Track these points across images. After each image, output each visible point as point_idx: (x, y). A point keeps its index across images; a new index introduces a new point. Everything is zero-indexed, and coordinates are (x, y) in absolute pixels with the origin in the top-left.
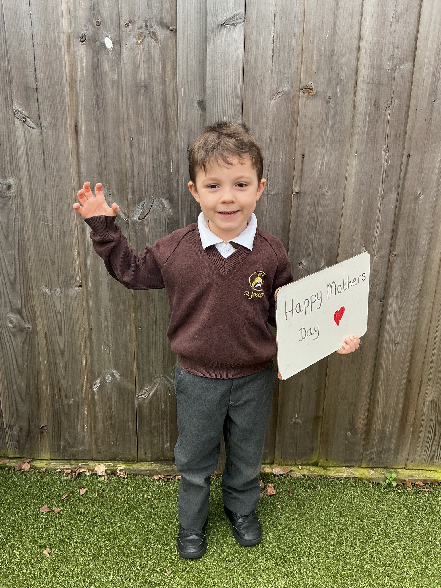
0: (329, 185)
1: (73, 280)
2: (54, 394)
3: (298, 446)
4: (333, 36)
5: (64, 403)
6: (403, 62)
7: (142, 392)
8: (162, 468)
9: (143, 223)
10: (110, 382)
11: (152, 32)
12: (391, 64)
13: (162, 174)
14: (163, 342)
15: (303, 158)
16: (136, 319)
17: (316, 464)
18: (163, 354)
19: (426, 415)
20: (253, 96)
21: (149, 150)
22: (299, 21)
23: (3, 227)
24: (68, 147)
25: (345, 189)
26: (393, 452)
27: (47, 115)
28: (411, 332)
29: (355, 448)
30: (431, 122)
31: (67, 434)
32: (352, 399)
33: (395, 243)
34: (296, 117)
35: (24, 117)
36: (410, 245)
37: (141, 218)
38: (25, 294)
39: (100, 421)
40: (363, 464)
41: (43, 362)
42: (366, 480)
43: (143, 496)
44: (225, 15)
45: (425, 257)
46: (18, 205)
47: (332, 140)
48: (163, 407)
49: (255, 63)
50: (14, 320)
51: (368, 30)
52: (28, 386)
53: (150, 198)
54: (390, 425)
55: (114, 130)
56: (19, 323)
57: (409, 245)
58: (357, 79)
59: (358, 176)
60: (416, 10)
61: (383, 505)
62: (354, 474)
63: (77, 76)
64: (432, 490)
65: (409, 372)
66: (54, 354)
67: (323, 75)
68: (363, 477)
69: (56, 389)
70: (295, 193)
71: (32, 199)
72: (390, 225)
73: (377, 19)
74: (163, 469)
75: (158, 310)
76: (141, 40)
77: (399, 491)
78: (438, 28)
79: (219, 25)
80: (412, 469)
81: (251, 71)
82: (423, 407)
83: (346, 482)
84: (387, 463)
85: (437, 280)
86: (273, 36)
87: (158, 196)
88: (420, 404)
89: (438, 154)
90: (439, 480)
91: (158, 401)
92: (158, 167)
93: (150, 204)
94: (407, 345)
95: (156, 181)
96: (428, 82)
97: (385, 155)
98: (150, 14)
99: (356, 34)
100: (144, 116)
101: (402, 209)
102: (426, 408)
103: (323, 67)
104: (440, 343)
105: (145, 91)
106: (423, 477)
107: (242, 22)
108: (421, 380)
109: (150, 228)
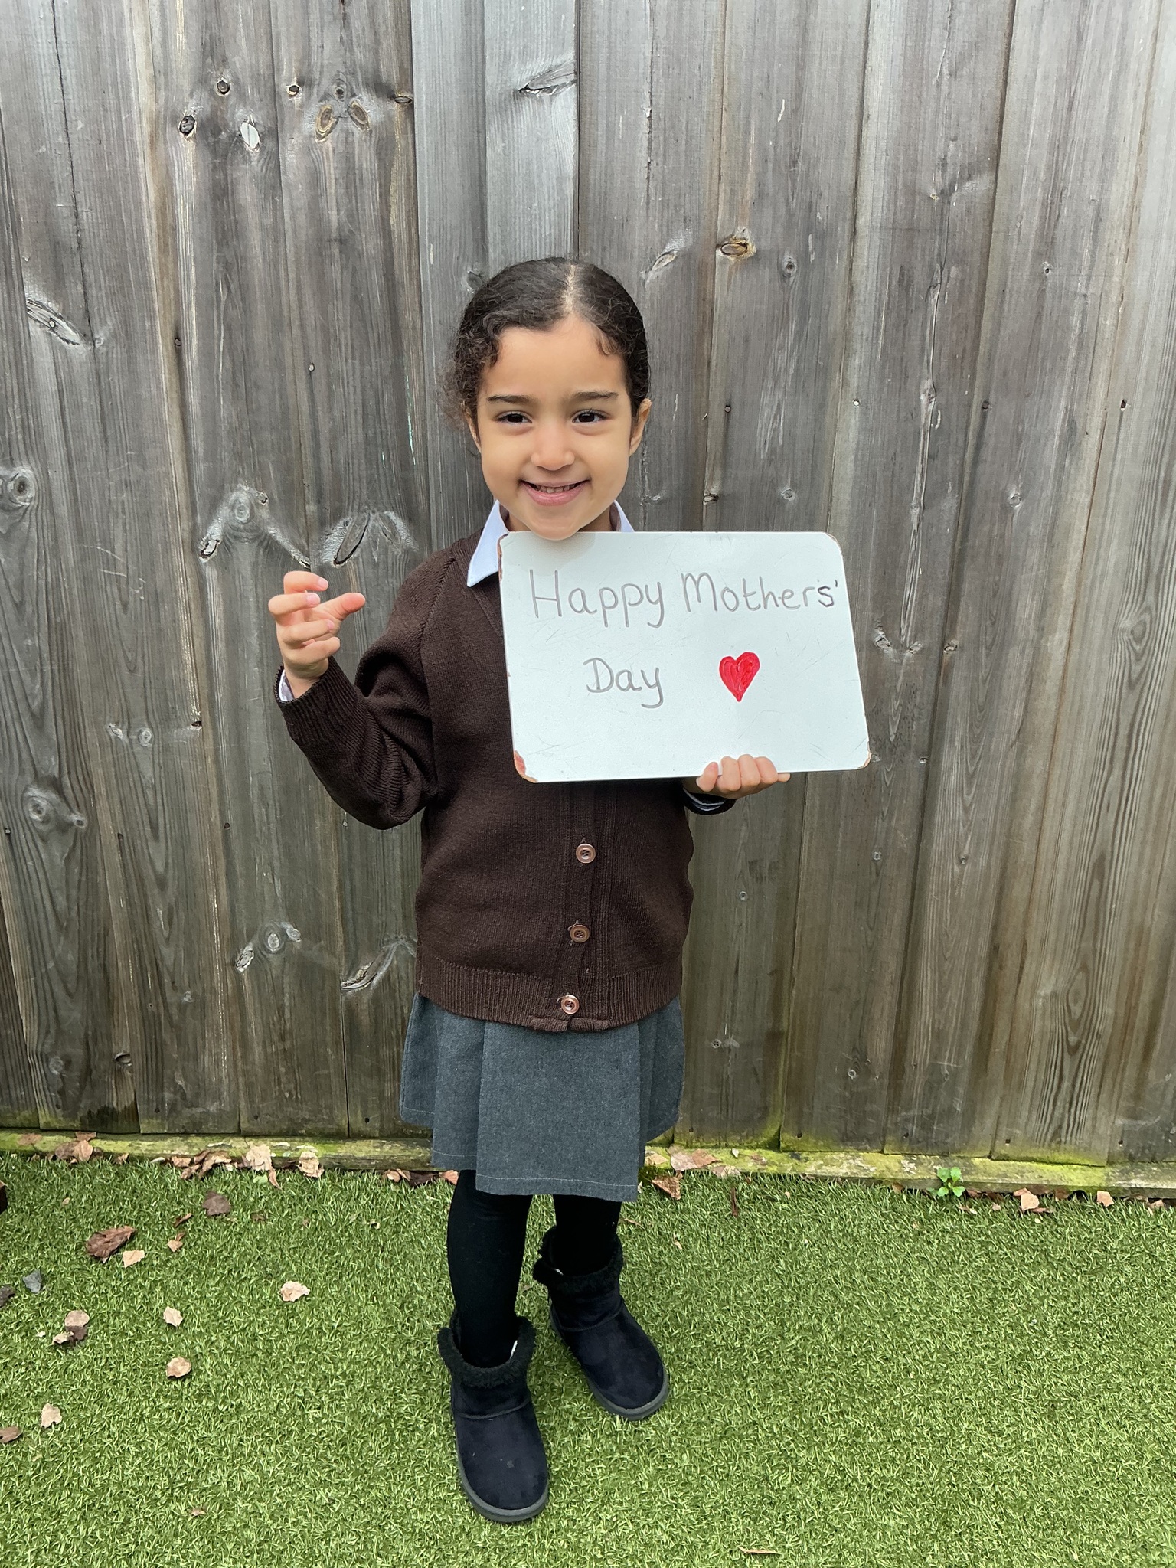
0: (792, 478)
1: (182, 708)
2: (144, 980)
3: (730, 1102)
4: (796, 111)
5: (169, 1000)
6: (969, 175)
7: (354, 975)
8: (407, 1153)
9: (344, 572)
10: (278, 953)
11: (355, 107)
12: (938, 179)
13: (388, 451)
14: (402, 858)
15: (728, 414)
17: (775, 1145)
18: (403, 885)
19: (1037, 1031)
21: (354, 394)
22: (712, 76)
23: (11, 584)
24: (159, 388)
25: (831, 486)
26: (959, 1119)
27: (107, 313)
28: (998, 831)
29: (868, 1108)
30: (1040, 324)
31: (178, 1075)
32: (859, 991)
33: (956, 617)
34: (708, 312)
35: (53, 316)
36: (993, 624)
37: (340, 560)
38: (69, 741)
39: (255, 1045)
40: (887, 1146)
41: (116, 904)
42: (896, 1184)
43: (359, 1219)
44: (529, 67)
45: (1029, 650)
46: (45, 528)
47: (797, 369)
49: (605, 182)
50: (43, 804)
51: (880, 97)
52: (83, 961)
53: (359, 511)
54: (950, 1054)
55: (269, 346)
56: (55, 811)
57: (989, 623)
58: (855, 217)
59: (862, 455)
60: (1000, 47)
61: (930, 1243)
62: (865, 1170)
63: (175, 217)
64: (1052, 1210)
65: (995, 927)
66: (143, 885)
67: (774, 208)
68: (888, 1176)
69: (149, 967)
70: (710, 499)
71: (77, 512)
72: (942, 575)
73: (904, 70)
74: (409, 1156)
76: (328, 128)
77: (972, 1211)
78: (1053, 91)
79: (515, 91)
80: (1006, 1158)
81: (597, 200)
82: (1032, 1011)
83: (845, 1188)
84: (946, 1143)
85: (1060, 706)
86: (648, 115)
87: (381, 506)
88: (1024, 1004)
89: (1059, 400)
90: (1073, 1187)
91: (394, 997)
92: (379, 436)
93: (361, 525)
94: (989, 864)
95: (374, 471)
96: (1030, 223)
97: (926, 405)
98: (348, 64)
99: (854, 109)
100: (341, 312)
101: (970, 536)
102: (1038, 1014)
103: (771, 191)
104: (1069, 859)
105: (341, 252)
106: (1034, 1181)
107: (572, 82)
108: (1024, 945)
109: (364, 583)
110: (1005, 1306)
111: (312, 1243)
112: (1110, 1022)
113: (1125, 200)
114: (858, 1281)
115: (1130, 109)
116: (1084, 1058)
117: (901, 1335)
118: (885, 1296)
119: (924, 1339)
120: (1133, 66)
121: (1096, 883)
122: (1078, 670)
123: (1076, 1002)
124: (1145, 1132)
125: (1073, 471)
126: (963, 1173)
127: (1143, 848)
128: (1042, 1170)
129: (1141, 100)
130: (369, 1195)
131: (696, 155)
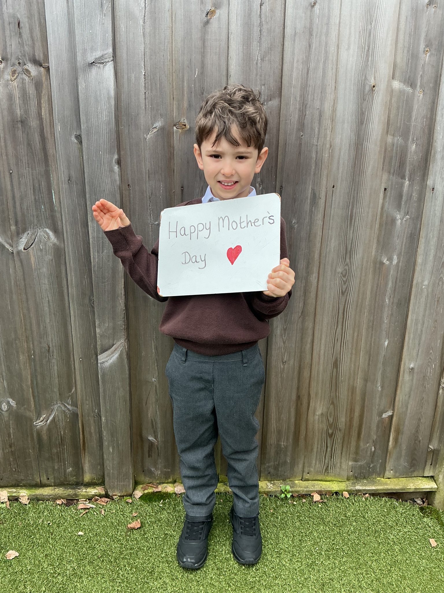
4: (202, 73)
6: (270, 99)
7: (39, 420)
8: (65, 492)
9: (28, 253)
10: (7, 411)
11: (26, 69)
13: (45, 204)
14: (58, 370)
15: (182, 191)
16: (28, 347)
18: (59, 381)
19: (316, 429)
20: (129, 131)
21: (30, 182)
22: (168, 59)
26: (289, 465)
28: (297, 351)
30: (300, 156)
34: (172, 151)
37: (26, 248)
42: (265, 494)
43: (43, 521)
44: (94, 54)
45: (304, 281)
48: (62, 433)
49: (128, 100)
51: (234, 68)
53: (33, 229)
54: (284, 440)
60: (280, 49)
61: (277, 518)
64: (325, 501)
65: (298, 389)
67: (195, 111)
73: (243, 58)
74: (66, 493)
75: (50, 338)
76: (15, 77)
77: (295, 503)
78: (301, 67)
79: (89, 64)
80: (308, 480)
81: (125, 107)
82: (314, 421)
84: (284, 475)
85: (316, 302)
86: (144, 74)
87: (42, 226)
88: (311, 418)
89: (309, 186)
90: (334, 491)
91: (57, 428)
92: (40, 198)
93: (34, 234)
94: (294, 365)
95: (39, 212)
96: (295, 117)
97: (259, 187)
98: (22, 52)
99: (225, 73)
100: (23, 150)
102: (317, 422)
103: (194, 104)
104: (324, 361)
105: (22, 126)
106: (318, 488)
107: (112, 61)
108: (309, 395)
109: (36, 257)
110: (306, 543)
111: (22, 533)
112: (344, 424)
113: (331, 108)
115: (330, 74)
116: (335, 439)
120: (330, 58)
121: (335, 370)
122: (323, 288)
123: (330, 416)
124: (361, 467)
125: (316, 212)
126: (291, 487)
127: (351, 355)
128: (322, 484)
129: (334, 70)
130: (48, 511)
131: (164, 90)
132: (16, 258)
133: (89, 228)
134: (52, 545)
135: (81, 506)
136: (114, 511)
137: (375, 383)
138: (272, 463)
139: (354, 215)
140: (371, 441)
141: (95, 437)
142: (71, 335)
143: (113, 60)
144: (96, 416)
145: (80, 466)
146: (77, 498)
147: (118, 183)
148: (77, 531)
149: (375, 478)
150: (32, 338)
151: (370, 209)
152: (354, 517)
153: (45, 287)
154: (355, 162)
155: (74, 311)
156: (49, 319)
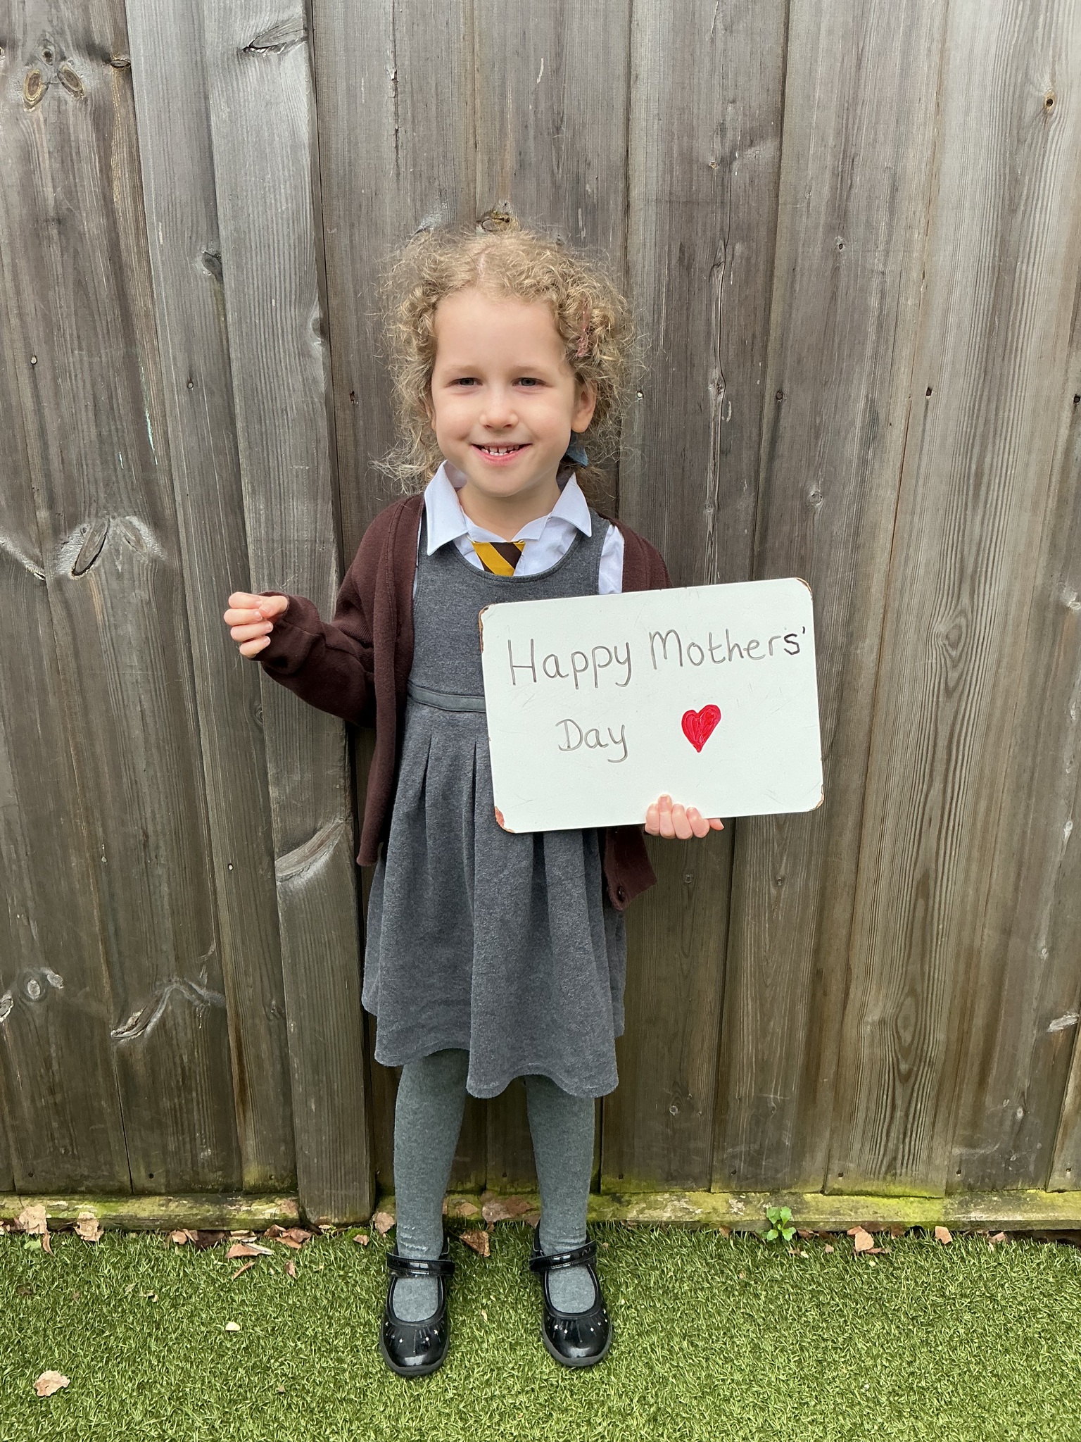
4: (557, 71)
6: (752, 142)
7: (125, 1024)
8: (195, 1211)
9: (84, 583)
10: (40, 1000)
11: (66, 71)
12: (717, 146)
13: (126, 451)
14: (170, 894)
16: (92, 835)
18: (173, 924)
19: (866, 1060)
20: (351, 241)
21: (84, 389)
22: (462, 32)
26: (789, 1153)
28: (815, 850)
29: (692, 1145)
30: (835, 305)
32: (676, 1021)
37: (78, 570)
39: (23, 1098)
40: (713, 1184)
42: (723, 1227)
43: (136, 1291)
44: (252, 22)
45: (838, 658)
48: (185, 1059)
49: (349, 151)
51: (647, 55)
53: (97, 517)
54: (776, 1086)
58: (627, 189)
59: (649, 451)
61: (757, 1296)
62: (690, 1213)
64: (888, 1250)
65: (817, 951)
67: (538, 180)
68: (715, 1218)
73: (674, 25)
74: (197, 1215)
75: (149, 811)
76: (37, 95)
77: (804, 1254)
78: (839, 47)
79: (239, 50)
80: (840, 1193)
81: (341, 172)
82: (859, 1039)
83: (668, 1235)
84: (774, 1179)
85: (872, 717)
86: (393, 77)
87: (122, 510)
88: (851, 1032)
89: (859, 390)
90: (909, 1223)
91: (171, 1045)
92: (114, 433)
93: (100, 531)
94: (807, 885)
95: (111, 472)
96: (821, 193)
97: (715, 396)
98: (55, 22)
99: (621, 68)
100: (63, 299)
101: (770, 538)
102: (867, 1042)
103: (534, 160)
104: (891, 877)
105: (59, 233)
106: (867, 1217)
107: (302, 39)
108: (848, 970)
109: (107, 596)
110: (836, 1369)
111: (80, 1321)
112: (942, 1048)
113: (923, 168)
114: (677, 1349)
115: (924, 67)
116: (917, 1086)
117: (720, 1412)
118: (705, 1365)
119: (746, 1416)
120: (925, 20)
121: (921, 902)
122: (891, 678)
123: (905, 1028)
124: (984, 1160)
125: (876, 466)
126: (794, 1212)
127: (968, 865)
128: (876, 1205)
129: (936, 58)
130: (150, 1261)
131: (448, 122)
132: (52, 597)
133: (246, 515)
134: (158, 1357)
135: (235, 1250)
136: (322, 1267)
137: (1032, 939)
138: (742, 1148)
139: (987, 471)
140: (1014, 1093)
141: (271, 1070)
142: (203, 805)
143: (306, 38)
144: (272, 1017)
145: (234, 1145)
146: (225, 1229)
147: (322, 387)
148: (224, 1319)
149: (1023, 1191)
150: (102, 812)
151: (1034, 456)
152: (967, 1296)
153: (131, 675)
154: (992, 322)
155: (209, 740)
156: (145, 762)
